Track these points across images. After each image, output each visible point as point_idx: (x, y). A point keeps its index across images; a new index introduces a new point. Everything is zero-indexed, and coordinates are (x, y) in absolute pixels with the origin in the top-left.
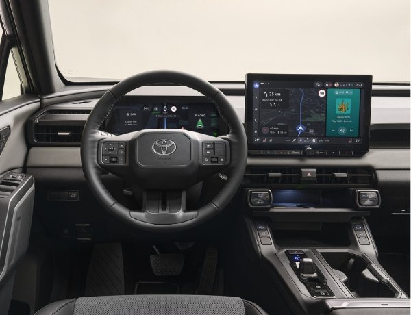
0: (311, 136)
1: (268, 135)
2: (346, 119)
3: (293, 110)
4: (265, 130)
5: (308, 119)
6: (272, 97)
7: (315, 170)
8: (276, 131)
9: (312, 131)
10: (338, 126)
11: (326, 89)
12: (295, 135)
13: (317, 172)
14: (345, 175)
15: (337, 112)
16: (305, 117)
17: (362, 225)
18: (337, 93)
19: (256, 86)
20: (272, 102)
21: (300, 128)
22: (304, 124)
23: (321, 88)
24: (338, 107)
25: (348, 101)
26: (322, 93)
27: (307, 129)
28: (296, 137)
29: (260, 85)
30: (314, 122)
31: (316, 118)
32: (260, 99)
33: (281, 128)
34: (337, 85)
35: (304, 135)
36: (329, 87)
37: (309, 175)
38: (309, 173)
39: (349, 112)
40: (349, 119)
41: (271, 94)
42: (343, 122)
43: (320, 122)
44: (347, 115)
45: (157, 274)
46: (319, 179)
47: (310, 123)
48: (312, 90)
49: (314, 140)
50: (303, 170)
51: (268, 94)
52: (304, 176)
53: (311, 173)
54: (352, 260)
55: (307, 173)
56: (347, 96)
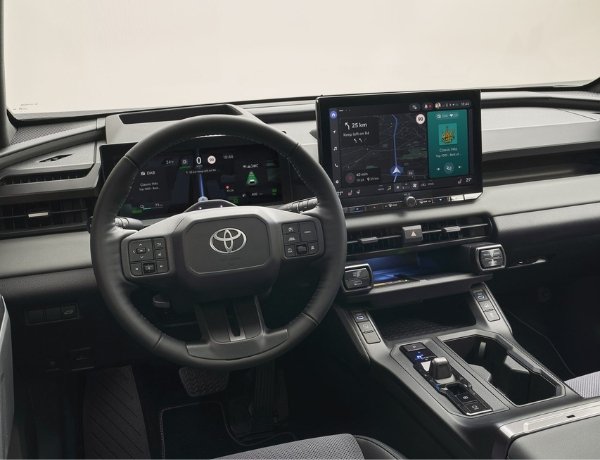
0: (411, 180)
1: (355, 185)
2: (453, 152)
3: (385, 146)
4: (350, 178)
5: (405, 157)
6: (355, 130)
7: (419, 227)
8: (365, 177)
9: (411, 173)
10: (443, 162)
11: (425, 112)
12: (390, 180)
13: (423, 229)
14: (457, 229)
15: (441, 143)
16: (400, 154)
17: (484, 293)
18: (439, 116)
19: (333, 115)
20: (357, 137)
21: (396, 170)
22: (400, 165)
23: (418, 112)
24: (442, 136)
25: (453, 127)
26: (420, 119)
27: (405, 170)
28: (392, 183)
29: (338, 113)
30: (414, 160)
31: (415, 154)
32: (340, 133)
33: (371, 173)
34: (438, 105)
35: (402, 179)
36: (428, 110)
37: (414, 234)
38: (413, 232)
39: (455, 142)
40: (456, 152)
41: (355, 125)
42: (449, 157)
43: (421, 159)
44: (453, 146)
45: (192, 395)
46: (426, 238)
47: (409, 161)
48: (408, 115)
49: (415, 185)
50: (406, 229)
51: (351, 126)
52: (407, 237)
53: (416, 231)
54: (483, 344)
55: (410, 232)
56: (452, 121)
